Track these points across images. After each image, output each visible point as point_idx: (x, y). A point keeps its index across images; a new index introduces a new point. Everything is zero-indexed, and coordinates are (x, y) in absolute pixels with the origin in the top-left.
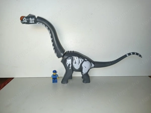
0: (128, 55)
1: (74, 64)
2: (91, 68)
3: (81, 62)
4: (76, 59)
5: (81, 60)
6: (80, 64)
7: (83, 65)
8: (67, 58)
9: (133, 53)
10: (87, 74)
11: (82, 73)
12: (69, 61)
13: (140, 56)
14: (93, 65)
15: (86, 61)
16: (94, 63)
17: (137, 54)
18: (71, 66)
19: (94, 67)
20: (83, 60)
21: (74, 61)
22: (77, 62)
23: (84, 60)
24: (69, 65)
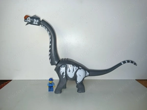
0: (122, 63)
1: (68, 73)
2: (86, 77)
3: (75, 70)
4: (70, 67)
5: (75, 68)
6: (74, 72)
7: (77, 73)
8: (60, 66)
9: (128, 61)
10: (82, 83)
12: (63, 70)
13: (135, 64)
14: (88, 74)
15: (80, 69)
16: (89, 71)
17: (132, 62)
18: (64, 74)
19: (89, 75)
20: (77, 68)
21: (68, 69)
22: (72, 70)
23: (79, 69)
24: (63, 73)
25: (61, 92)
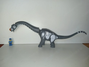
0: (78, 33)
1: (46, 36)
2: (56, 39)
4: (47, 33)
5: (50, 34)
6: (49, 36)
8: (42, 32)
9: (82, 32)
10: (53, 42)
11: (50, 41)
12: (43, 34)
13: (86, 33)
14: (57, 37)
15: (53, 34)
16: (58, 36)
17: (84, 32)
18: (44, 37)
19: (58, 39)
25: (42, 47)
